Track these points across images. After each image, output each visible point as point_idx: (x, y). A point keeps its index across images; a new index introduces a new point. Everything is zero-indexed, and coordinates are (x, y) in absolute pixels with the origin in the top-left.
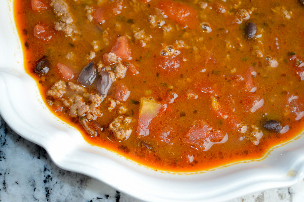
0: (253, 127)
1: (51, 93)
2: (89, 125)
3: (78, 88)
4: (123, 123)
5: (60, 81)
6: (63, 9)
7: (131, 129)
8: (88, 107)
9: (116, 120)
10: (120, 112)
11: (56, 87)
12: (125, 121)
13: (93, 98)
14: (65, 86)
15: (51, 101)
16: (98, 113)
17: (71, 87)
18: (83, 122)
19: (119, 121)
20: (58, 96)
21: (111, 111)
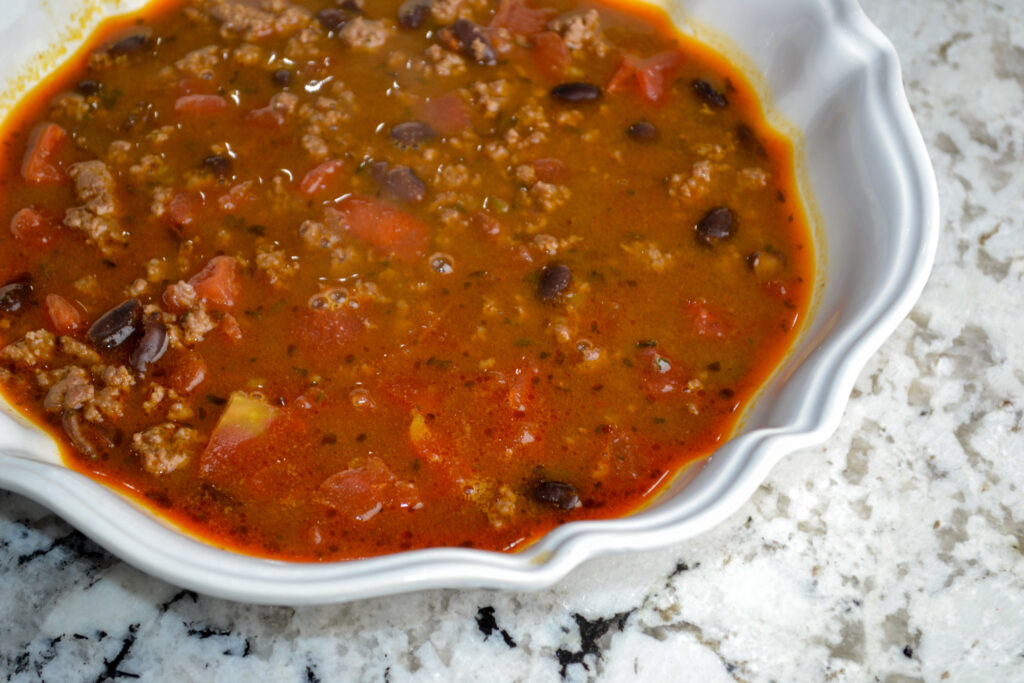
1: (13, 350)
2: (84, 433)
3: (82, 351)
4: (170, 439)
5: (43, 330)
6: (97, 185)
7: (189, 455)
8: (92, 390)
9: (157, 430)
10: (171, 415)
11: (30, 340)
12: (177, 435)
13: (112, 374)
14: (51, 343)
15: (7, 371)
16: (114, 409)
17: (66, 348)
18: (70, 423)
19: (162, 433)
20: (28, 361)
21: (148, 411)
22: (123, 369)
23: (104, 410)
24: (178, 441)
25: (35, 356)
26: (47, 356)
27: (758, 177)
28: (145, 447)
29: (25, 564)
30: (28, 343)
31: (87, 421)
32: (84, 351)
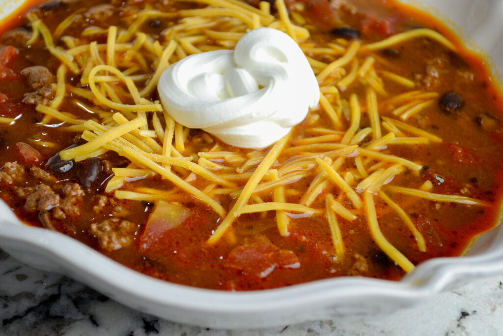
0: (357, 256)
2: (54, 225)
4: (117, 228)
5: (16, 162)
6: (43, 79)
8: (58, 197)
9: (106, 223)
10: (115, 214)
11: (8, 168)
12: (121, 226)
13: (69, 189)
14: (22, 170)
16: (73, 211)
17: (35, 174)
18: (43, 218)
19: (110, 225)
20: (8, 181)
21: (98, 212)
22: (77, 186)
23: (67, 211)
24: (122, 230)
25: (13, 178)
26: (20, 178)
27: (468, 76)
28: (100, 233)
29: (8, 325)
30: (6, 170)
31: (55, 218)
32: (48, 176)
